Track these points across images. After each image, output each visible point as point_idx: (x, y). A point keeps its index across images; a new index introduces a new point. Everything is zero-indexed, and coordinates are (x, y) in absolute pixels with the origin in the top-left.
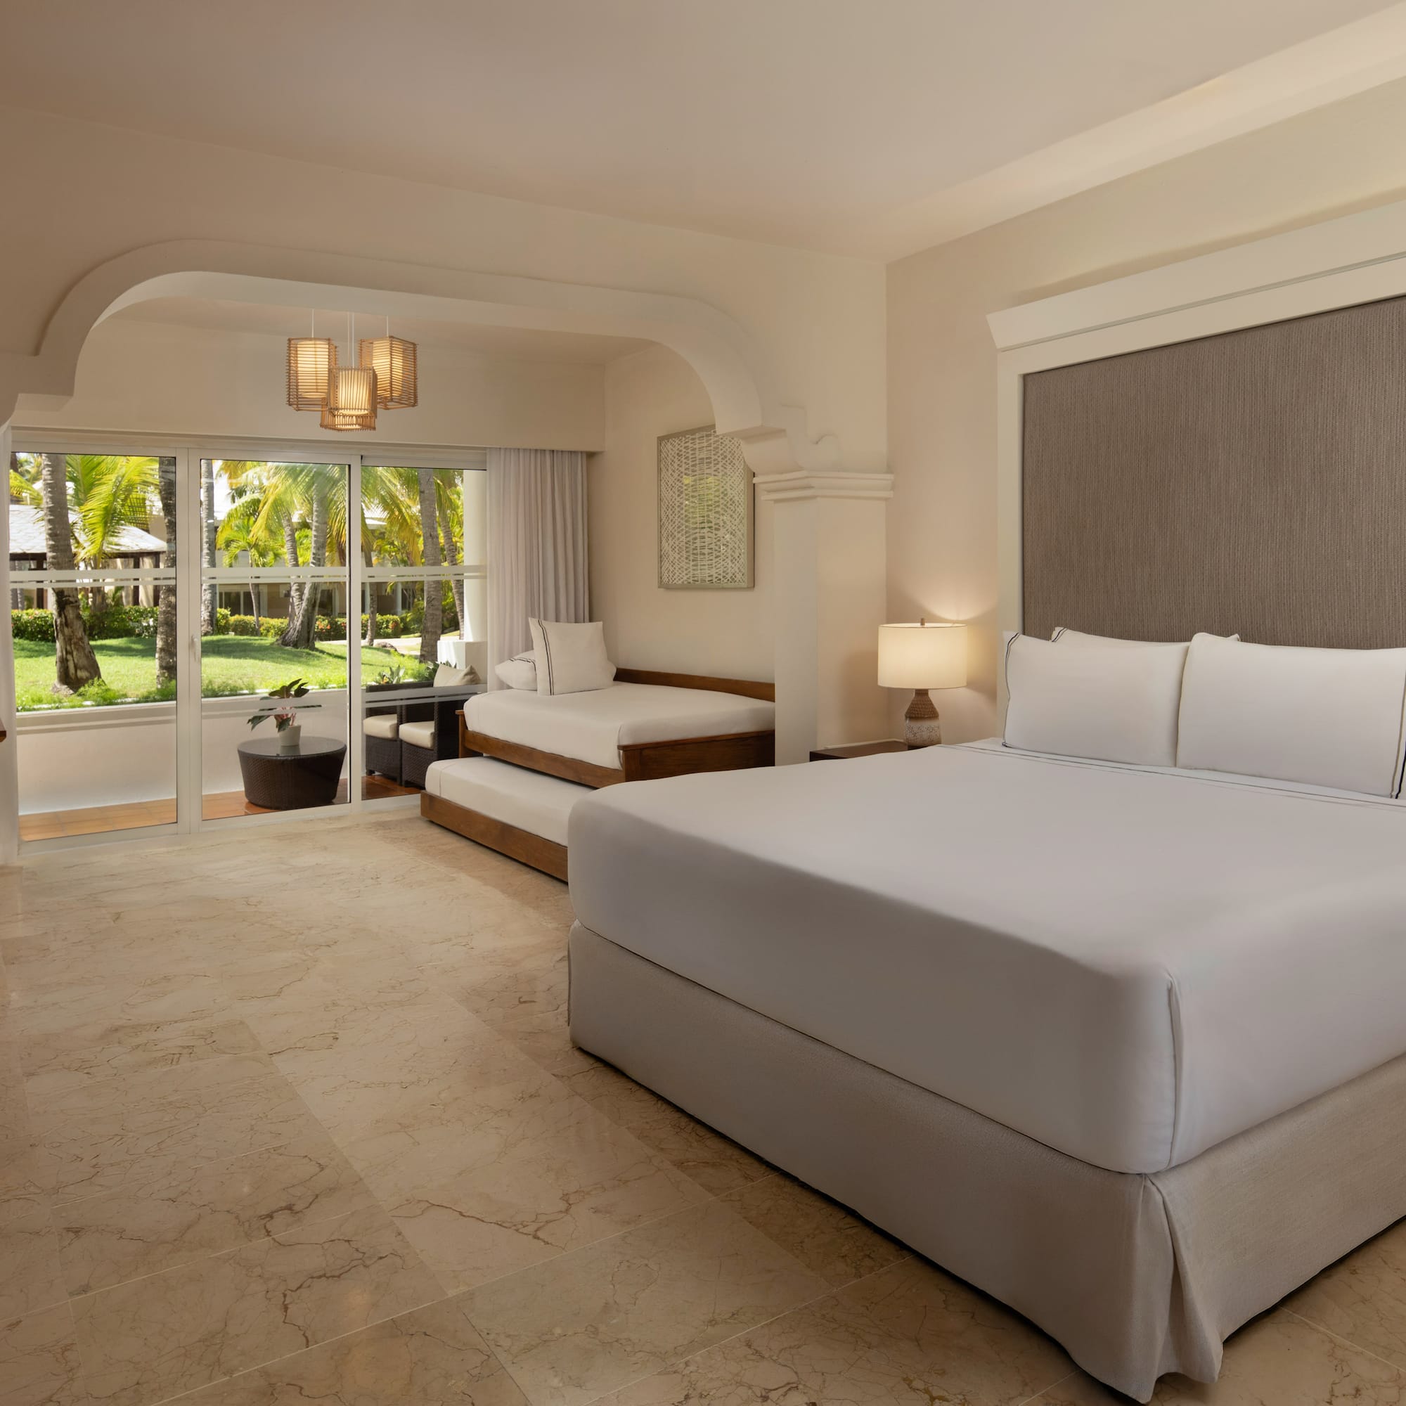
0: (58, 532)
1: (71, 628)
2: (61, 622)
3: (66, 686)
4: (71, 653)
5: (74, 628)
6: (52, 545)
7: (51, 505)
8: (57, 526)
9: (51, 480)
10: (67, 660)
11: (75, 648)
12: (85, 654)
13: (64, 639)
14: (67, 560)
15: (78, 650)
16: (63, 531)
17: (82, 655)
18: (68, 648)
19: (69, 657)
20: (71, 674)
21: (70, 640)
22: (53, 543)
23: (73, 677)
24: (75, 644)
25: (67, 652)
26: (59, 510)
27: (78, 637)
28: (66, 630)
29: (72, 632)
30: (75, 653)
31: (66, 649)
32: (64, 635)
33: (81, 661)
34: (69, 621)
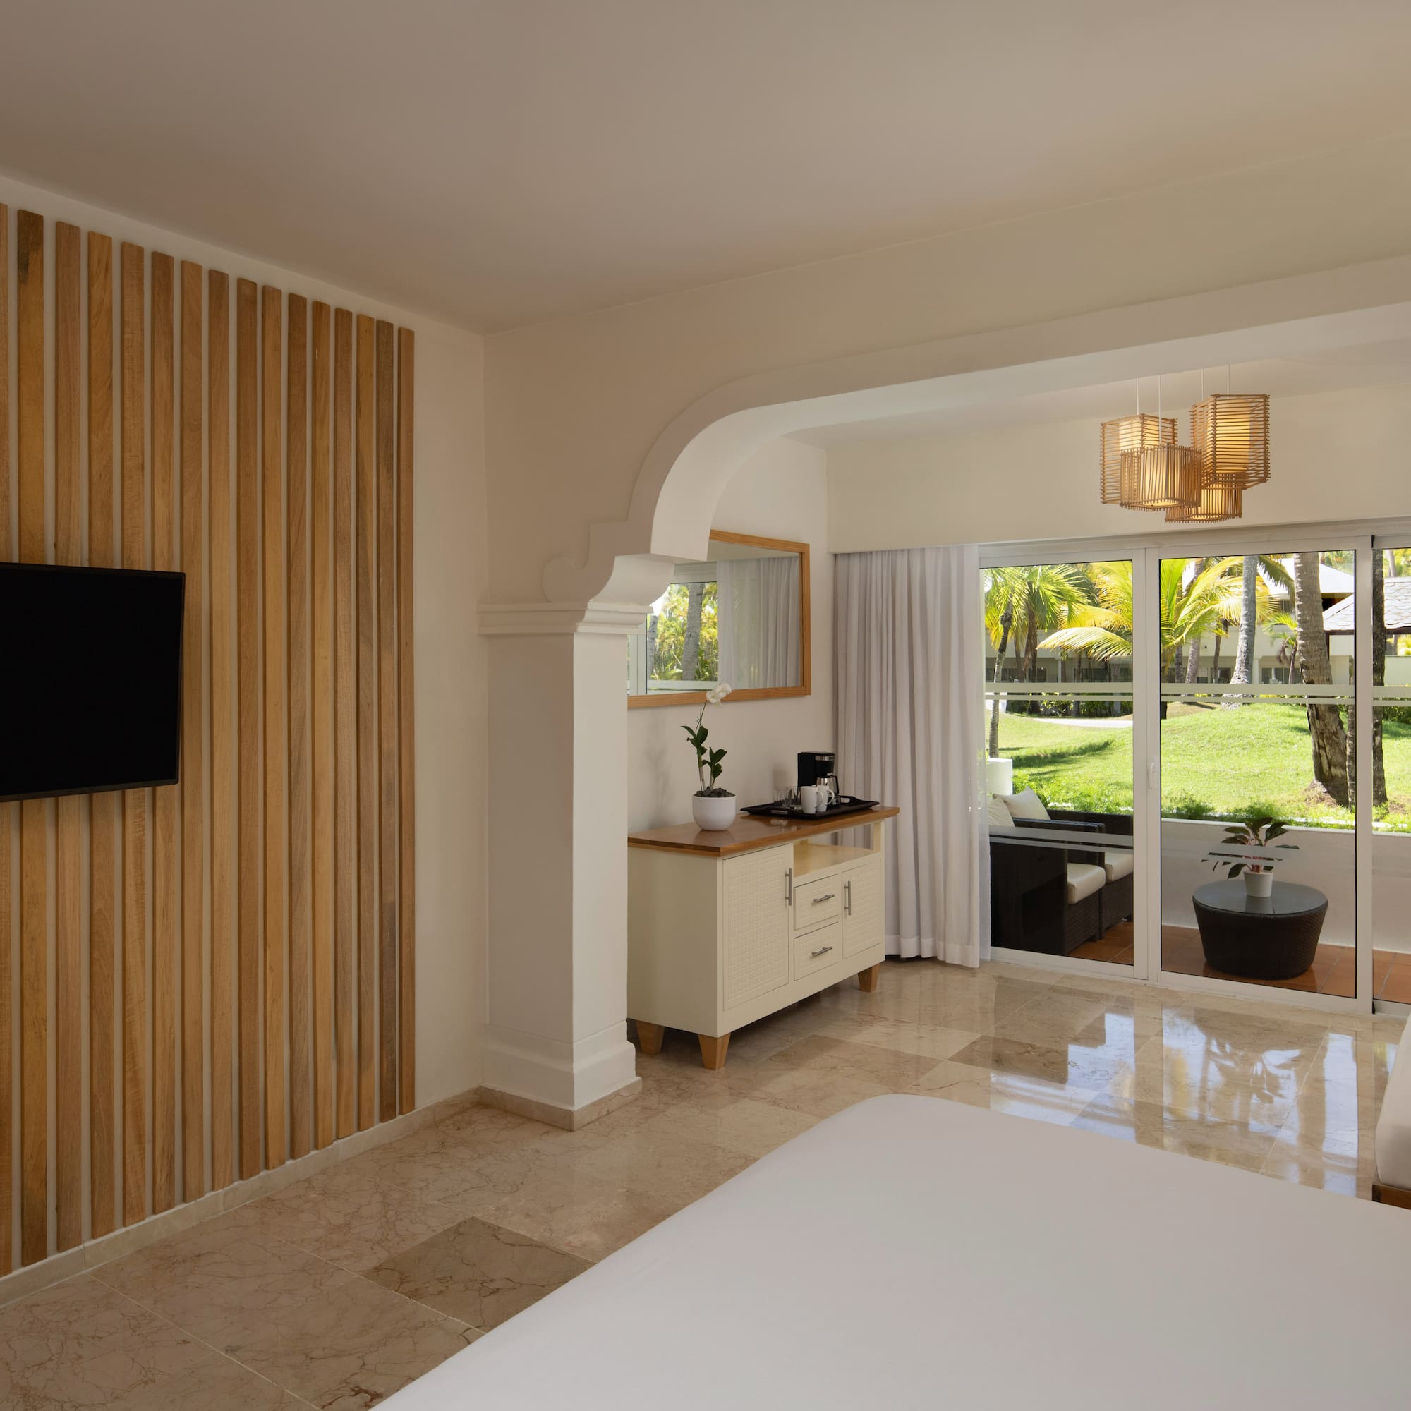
0: (1308, 618)
1: (1323, 721)
2: (1312, 714)
3: (1320, 783)
4: (1324, 748)
5: (1327, 721)
6: (1301, 632)
7: (1301, 590)
8: (1306, 613)
9: (1300, 564)
10: (1320, 756)
11: (1328, 743)
12: (1340, 750)
13: (1316, 732)
14: (1317, 648)
15: (1331, 745)
16: (1313, 617)
17: (1337, 751)
18: (1321, 742)
19: (1322, 752)
20: (1325, 771)
21: (1322, 733)
22: (1302, 630)
23: (1327, 774)
24: (1328, 738)
25: (1320, 747)
26: (1309, 595)
27: (1332, 731)
28: (1317, 722)
29: (1325, 725)
30: (1328, 749)
31: (1318, 743)
32: (1315, 728)
33: (1334, 758)
34: (1320, 714)
